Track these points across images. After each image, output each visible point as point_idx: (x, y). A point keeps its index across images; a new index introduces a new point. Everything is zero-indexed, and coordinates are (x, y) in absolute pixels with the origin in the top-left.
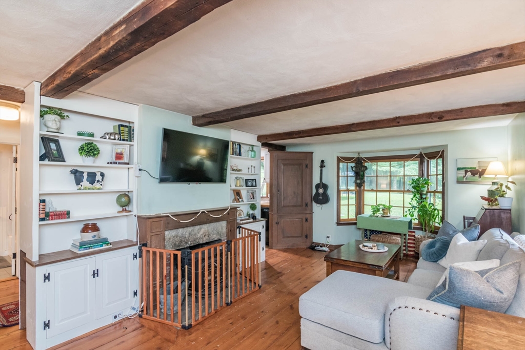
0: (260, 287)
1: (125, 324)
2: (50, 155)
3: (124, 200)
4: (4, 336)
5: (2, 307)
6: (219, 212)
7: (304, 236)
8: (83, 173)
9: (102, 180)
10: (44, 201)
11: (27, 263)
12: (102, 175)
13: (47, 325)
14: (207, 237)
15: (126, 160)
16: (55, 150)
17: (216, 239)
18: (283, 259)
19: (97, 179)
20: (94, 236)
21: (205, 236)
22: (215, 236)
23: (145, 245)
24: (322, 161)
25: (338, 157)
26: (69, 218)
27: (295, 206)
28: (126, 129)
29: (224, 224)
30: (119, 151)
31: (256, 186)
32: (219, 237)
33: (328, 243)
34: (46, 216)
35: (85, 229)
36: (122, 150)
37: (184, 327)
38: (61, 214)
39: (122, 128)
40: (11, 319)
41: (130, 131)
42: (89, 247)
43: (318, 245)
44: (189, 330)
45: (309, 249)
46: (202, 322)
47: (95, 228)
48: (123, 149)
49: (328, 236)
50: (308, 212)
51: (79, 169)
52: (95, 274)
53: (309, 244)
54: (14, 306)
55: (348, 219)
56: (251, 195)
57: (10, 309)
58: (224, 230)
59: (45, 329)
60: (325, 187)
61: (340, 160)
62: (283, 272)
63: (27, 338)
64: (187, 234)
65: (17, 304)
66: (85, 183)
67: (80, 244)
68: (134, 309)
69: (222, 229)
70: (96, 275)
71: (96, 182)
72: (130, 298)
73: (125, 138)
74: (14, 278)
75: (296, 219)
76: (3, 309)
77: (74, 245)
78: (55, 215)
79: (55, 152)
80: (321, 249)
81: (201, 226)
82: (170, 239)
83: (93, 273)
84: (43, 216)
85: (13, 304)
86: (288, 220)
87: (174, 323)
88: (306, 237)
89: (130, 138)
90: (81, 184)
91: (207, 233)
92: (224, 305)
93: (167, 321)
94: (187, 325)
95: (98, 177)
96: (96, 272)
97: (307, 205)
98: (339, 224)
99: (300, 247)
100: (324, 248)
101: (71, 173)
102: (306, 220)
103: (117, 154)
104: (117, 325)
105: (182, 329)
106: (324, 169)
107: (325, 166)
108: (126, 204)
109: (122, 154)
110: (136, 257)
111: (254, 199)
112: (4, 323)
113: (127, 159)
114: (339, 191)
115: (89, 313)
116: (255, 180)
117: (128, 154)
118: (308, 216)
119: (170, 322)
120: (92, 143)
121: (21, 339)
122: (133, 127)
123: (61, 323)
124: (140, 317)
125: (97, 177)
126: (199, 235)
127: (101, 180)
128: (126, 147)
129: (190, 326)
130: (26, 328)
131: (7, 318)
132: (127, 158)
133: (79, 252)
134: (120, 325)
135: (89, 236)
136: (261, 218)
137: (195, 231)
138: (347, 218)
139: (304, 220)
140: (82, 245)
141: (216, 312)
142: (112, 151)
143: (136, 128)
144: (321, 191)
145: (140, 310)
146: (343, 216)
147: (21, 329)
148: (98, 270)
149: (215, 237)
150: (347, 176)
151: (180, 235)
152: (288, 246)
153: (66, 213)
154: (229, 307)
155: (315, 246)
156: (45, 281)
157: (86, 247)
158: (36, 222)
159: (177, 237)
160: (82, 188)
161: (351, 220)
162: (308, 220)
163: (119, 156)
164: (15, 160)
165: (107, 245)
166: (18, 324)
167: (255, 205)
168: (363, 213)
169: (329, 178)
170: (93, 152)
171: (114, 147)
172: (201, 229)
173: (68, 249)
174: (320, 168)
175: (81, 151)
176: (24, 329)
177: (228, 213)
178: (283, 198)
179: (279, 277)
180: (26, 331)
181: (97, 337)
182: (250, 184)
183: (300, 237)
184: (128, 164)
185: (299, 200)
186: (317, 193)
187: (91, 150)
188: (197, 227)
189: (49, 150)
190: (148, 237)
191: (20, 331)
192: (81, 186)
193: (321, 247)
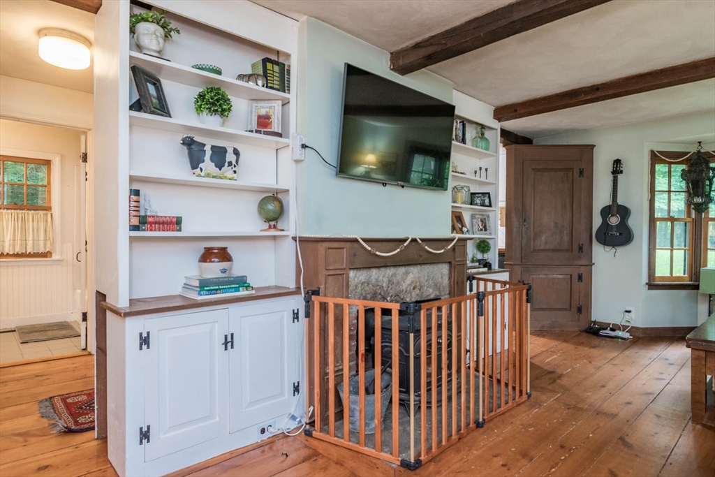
0: (529, 396)
1: (281, 446)
2: (148, 102)
3: (271, 206)
4: (70, 450)
5: (67, 398)
6: (440, 244)
7: (574, 309)
8: (205, 145)
9: (237, 162)
10: (137, 193)
11: (107, 311)
12: (236, 152)
13: (145, 435)
14: (417, 291)
15: (276, 127)
16: (154, 98)
17: (432, 296)
18: (544, 349)
19: (228, 160)
20: (224, 271)
21: (414, 288)
22: (431, 290)
23: (316, 293)
24: (617, 162)
25: (652, 152)
26: (180, 230)
27: (557, 250)
28: (276, 68)
29: (444, 269)
30: (263, 112)
31: (490, 206)
32: (438, 294)
33: (627, 324)
34: (142, 222)
35: (207, 256)
36: (268, 110)
37: (405, 465)
38: (167, 223)
39: (269, 66)
40: (81, 420)
41: (284, 72)
42: (217, 290)
43: (604, 326)
44: (418, 471)
45: (585, 335)
46: (438, 456)
47: (224, 255)
48: (270, 107)
49: (628, 309)
50: (584, 262)
51: (197, 139)
52: (228, 342)
53: (585, 326)
54: (85, 398)
55: (671, 277)
56: (480, 223)
57: (79, 402)
58: (446, 281)
59: (141, 442)
60: (624, 212)
61: (656, 158)
62: (559, 371)
63: (110, 457)
64: (386, 280)
65: (90, 395)
66: (208, 165)
67: (200, 283)
68: (293, 418)
69: (442, 277)
70: (229, 345)
71: (226, 164)
72: (286, 396)
73: (275, 86)
74: (85, 353)
75: (558, 275)
76: (69, 401)
77: (187, 287)
78: (156, 223)
79: (155, 101)
80: (613, 334)
81: (407, 268)
82: (356, 286)
83: (224, 341)
84: (135, 221)
85: (84, 395)
86: (541, 276)
87: (382, 454)
88: (580, 310)
89: (284, 86)
90: (201, 165)
91: (418, 284)
92: (472, 425)
93: (366, 448)
94: (412, 461)
95: (230, 157)
96: (229, 339)
97: (581, 248)
98: (652, 285)
99: (566, 329)
100: (620, 333)
101: (183, 144)
102: (580, 278)
103: (260, 117)
104: (266, 448)
105: (402, 469)
106: (620, 176)
107: (621, 172)
108: (276, 216)
109: (267, 117)
110: (297, 318)
111: (486, 230)
112: (69, 425)
113: (278, 127)
114: (653, 221)
115: (218, 419)
116: (489, 194)
117: (280, 118)
118: (582, 270)
119: (374, 451)
120: (219, 89)
121: (98, 457)
122: (289, 66)
123: (170, 435)
124: (306, 434)
125: (227, 155)
126: (404, 286)
127: (234, 163)
128: (276, 105)
129: (418, 463)
130: (106, 437)
131: (74, 416)
132: (278, 124)
133: (200, 298)
134: (271, 448)
135: (214, 269)
136: (499, 267)
137: (399, 278)
138: (669, 275)
139: (575, 278)
140: (204, 284)
141: (459, 439)
142: (251, 111)
143: (294, 65)
144: (614, 221)
145: (305, 420)
146: (662, 271)
147: (97, 439)
148: (232, 335)
149: (431, 293)
150: (669, 191)
151: (374, 281)
152: (543, 327)
153: (174, 220)
154: (481, 430)
155: (600, 329)
156: (141, 348)
157: (211, 290)
158: (124, 233)
159: (368, 284)
160: (203, 174)
161: (679, 278)
162: (584, 278)
163: (263, 123)
164: (85, 158)
165: (247, 290)
166: (93, 428)
167: (488, 243)
168: (706, 266)
169: (633, 194)
170: (220, 105)
171: (255, 105)
172: (407, 273)
173: (178, 293)
174: (611, 177)
175: (199, 104)
176: (103, 438)
177: (454, 248)
178: (532, 234)
179: (555, 381)
180: (106, 442)
181: (234, 467)
182: (478, 201)
183: (566, 309)
184: (280, 135)
185: (566, 238)
186: (605, 224)
187: (218, 100)
188: (402, 270)
189: (145, 92)
190: (321, 278)
191: (96, 443)
192: (201, 170)
193: (612, 330)
